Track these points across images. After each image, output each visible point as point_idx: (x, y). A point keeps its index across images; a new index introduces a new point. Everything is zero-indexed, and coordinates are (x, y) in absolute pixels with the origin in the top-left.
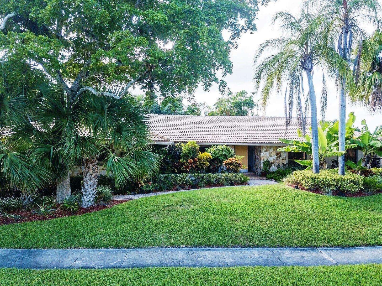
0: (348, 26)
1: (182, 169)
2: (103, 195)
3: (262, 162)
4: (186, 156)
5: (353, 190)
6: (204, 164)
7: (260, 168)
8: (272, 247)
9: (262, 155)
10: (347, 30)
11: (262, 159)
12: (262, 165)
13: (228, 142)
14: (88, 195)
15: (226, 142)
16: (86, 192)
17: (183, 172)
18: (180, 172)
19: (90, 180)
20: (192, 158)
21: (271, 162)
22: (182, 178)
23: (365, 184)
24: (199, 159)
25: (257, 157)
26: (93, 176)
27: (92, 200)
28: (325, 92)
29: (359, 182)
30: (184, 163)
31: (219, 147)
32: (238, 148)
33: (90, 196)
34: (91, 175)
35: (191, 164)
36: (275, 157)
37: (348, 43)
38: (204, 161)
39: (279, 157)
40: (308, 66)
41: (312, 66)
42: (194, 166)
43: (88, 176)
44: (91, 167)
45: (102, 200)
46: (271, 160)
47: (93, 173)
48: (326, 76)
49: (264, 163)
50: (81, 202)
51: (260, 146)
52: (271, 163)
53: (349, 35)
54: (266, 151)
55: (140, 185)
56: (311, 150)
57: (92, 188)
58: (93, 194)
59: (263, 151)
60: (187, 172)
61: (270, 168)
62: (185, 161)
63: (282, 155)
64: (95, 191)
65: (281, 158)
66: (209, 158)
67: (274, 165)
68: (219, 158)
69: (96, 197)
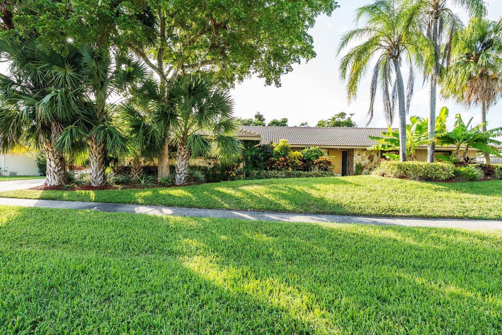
0: (438, 11)
1: (273, 166)
2: (194, 176)
3: (354, 165)
4: (278, 154)
5: (442, 177)
6: (295, 162)
7: (353, 172)
8: (344, 215)
9: (355, 159)
10: (437, 15)
11: (354, 163)
12: (354, 169)
13: (321, 145)
14: (180, 174)
15: (318, 145)
16: (178, 171)
17: (274, 169)
18: (271, 169)
19: (182, 161)
20: (284, 156)
21: (363, 165)
22: (273, 174)
23: (456, 173)
24: (290, 157)
25: (350, 161)
26: (184, 157)
27: (183, 179)
28: (411, 79)
29: (449, 168)
30: (275, 161)
31: (312, 148)
32: (330, 151)
33: (182, 175)
34: (183, 156)
35: (282, 161)
36: (367, 161)
37: (438, 28)
38: (295, 159)
39: (372, 161)
40: (395, 53)
41: (399, 53)
42: (285, 164)
43: (180, 157)
44: (183, 149)
45: (193, 180)
46: (363, 163)
47: (184, 154)
48: (414, 67)
49: (356, 167)
50: (175, 179)
51: (353, 149)
52: (364, 167)
53: (438, 21)
54: (359, 155)
55: (231, 175)
56: (399, 141)
57: (184, 168)
58: (185, 174)
59: (355, 155)
60: (278, 170)
61: (362, 171)
62: (276, 159)
63: (374, 159)
64: (186, 171)
65: (373, 162)
66: (300, 157)
67: (367, 168)
68: (311, 158)
69: (187, 176)
